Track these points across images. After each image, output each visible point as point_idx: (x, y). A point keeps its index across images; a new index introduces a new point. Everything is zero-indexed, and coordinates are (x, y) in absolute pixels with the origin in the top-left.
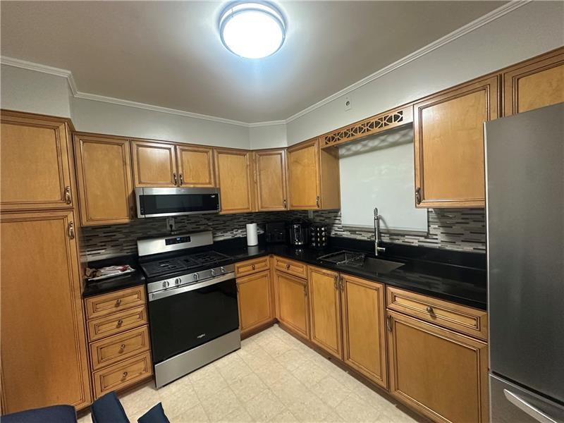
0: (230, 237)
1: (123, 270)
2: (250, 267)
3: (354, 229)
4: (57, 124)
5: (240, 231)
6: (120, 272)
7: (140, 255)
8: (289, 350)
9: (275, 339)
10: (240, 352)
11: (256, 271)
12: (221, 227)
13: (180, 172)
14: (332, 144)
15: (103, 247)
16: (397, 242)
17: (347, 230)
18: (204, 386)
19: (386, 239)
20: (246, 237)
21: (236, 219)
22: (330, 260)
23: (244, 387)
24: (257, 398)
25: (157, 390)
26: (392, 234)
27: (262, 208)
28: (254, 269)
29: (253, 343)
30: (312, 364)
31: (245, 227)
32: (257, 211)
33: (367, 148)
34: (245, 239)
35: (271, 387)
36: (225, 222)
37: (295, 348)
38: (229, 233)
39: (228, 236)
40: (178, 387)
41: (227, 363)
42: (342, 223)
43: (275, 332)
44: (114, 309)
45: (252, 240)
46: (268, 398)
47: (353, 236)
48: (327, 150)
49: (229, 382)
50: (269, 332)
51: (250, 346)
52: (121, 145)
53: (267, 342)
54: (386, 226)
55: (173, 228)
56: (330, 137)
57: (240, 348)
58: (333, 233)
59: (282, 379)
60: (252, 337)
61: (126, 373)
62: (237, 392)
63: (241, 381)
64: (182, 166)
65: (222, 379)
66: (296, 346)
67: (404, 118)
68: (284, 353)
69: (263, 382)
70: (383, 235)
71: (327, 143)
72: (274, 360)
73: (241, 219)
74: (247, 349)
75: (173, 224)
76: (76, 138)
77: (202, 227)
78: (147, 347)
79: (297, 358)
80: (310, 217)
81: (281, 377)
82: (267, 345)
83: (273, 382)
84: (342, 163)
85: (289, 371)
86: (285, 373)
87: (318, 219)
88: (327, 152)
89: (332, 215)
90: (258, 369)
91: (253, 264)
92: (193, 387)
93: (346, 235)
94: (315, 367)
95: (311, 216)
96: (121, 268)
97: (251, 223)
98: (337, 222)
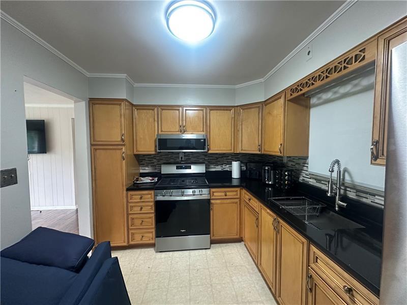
0: (220, 170)
1: (151, 180)
2: (223, 194)
3: (319, 178)
4: (120, 102)
5: (228, 166)
6: (149, 181)
7: (162, 173)
8: (242, 266)
9: (236, 253)
10: (208, 251)
11: (227, 197)
12: (214, 161)
13: (184, 124)
14: (295, 95)
15: (147, 166)
16: (364, 200)
17: (313, 178)
18: (177, 262)
19: (352, 195)
20: (231, 171)
21: (225, 157)
22: (278, 203)
23: (197, 275)
24: (200, 287)
25: (156, 252)
26: (359, 190)
27: (242, 150)
28: (226, 195)
29: (220, 249)
30: (253, 286)
31: (231, 164)
32: (238, 152)
33: (337, 95)
34: (230, 172)
35: (214, 285)
36: (217, 158)
37: (247, 266)
38: (219, 167)
39: (219, 168)
40: (166, 256)
41: (197, 255)
42: (309, 170)
43: (239, 247)
44: (139, 200)
45: (236, 174)
46: (207, 291)
47: (318, 185)
48: (294, 101)
49: (191, 268)
50: (234, 246)
51: (217, 250)
52: (153, 110)
53: (230, 252)
54: (352, 181)
55: (183, 159)
56: (293, 89)
57: (209, 249)
58: (301, 178)
59: (224, 284)
60: (221, 245)
61: (143, 237)
62: (191, 276)
63: (198, 270)
64: (186, 120)
65: (188, 263)
66: (249, 265)
67: (366, 57)
68: (237, 266)
69: (210, 278)
70: (348, 189)
71: (291, 95)
72: (226, 267)
73: (230, 158)
74: (213, 251)
75: (183, 157)
76: (134, 108)
77: (201, 161)
78: (154, 226)
79: (244, 275)
80: (284, 162)
81: (224, 282)
82: (228, 254)
83: (217, 282)
84: (313, 112)
85: (232, 280)
86: (228, 281)
87: (290, 164)
88: (294, 103)
89: (303, 161)
90: (212, 268)
91: (225, 192)
92: (172, 260)
93: (312, 182)
94: (254, 289)
95: (285, 160)
96: (151, 178)
97: (236, 161)
98: (305, 168)
